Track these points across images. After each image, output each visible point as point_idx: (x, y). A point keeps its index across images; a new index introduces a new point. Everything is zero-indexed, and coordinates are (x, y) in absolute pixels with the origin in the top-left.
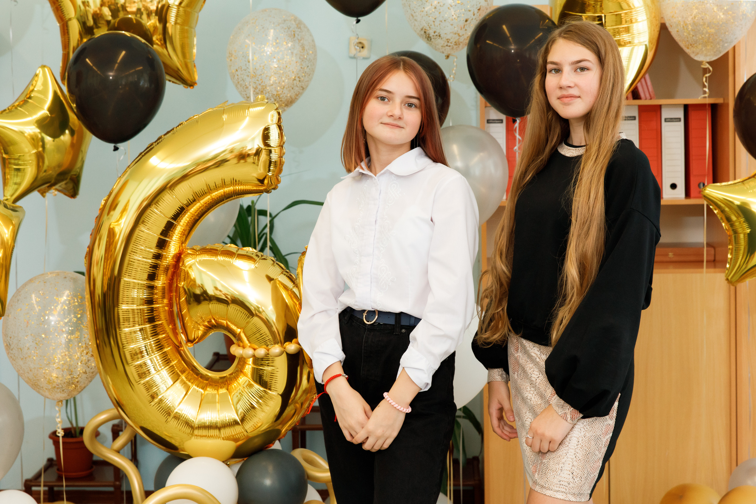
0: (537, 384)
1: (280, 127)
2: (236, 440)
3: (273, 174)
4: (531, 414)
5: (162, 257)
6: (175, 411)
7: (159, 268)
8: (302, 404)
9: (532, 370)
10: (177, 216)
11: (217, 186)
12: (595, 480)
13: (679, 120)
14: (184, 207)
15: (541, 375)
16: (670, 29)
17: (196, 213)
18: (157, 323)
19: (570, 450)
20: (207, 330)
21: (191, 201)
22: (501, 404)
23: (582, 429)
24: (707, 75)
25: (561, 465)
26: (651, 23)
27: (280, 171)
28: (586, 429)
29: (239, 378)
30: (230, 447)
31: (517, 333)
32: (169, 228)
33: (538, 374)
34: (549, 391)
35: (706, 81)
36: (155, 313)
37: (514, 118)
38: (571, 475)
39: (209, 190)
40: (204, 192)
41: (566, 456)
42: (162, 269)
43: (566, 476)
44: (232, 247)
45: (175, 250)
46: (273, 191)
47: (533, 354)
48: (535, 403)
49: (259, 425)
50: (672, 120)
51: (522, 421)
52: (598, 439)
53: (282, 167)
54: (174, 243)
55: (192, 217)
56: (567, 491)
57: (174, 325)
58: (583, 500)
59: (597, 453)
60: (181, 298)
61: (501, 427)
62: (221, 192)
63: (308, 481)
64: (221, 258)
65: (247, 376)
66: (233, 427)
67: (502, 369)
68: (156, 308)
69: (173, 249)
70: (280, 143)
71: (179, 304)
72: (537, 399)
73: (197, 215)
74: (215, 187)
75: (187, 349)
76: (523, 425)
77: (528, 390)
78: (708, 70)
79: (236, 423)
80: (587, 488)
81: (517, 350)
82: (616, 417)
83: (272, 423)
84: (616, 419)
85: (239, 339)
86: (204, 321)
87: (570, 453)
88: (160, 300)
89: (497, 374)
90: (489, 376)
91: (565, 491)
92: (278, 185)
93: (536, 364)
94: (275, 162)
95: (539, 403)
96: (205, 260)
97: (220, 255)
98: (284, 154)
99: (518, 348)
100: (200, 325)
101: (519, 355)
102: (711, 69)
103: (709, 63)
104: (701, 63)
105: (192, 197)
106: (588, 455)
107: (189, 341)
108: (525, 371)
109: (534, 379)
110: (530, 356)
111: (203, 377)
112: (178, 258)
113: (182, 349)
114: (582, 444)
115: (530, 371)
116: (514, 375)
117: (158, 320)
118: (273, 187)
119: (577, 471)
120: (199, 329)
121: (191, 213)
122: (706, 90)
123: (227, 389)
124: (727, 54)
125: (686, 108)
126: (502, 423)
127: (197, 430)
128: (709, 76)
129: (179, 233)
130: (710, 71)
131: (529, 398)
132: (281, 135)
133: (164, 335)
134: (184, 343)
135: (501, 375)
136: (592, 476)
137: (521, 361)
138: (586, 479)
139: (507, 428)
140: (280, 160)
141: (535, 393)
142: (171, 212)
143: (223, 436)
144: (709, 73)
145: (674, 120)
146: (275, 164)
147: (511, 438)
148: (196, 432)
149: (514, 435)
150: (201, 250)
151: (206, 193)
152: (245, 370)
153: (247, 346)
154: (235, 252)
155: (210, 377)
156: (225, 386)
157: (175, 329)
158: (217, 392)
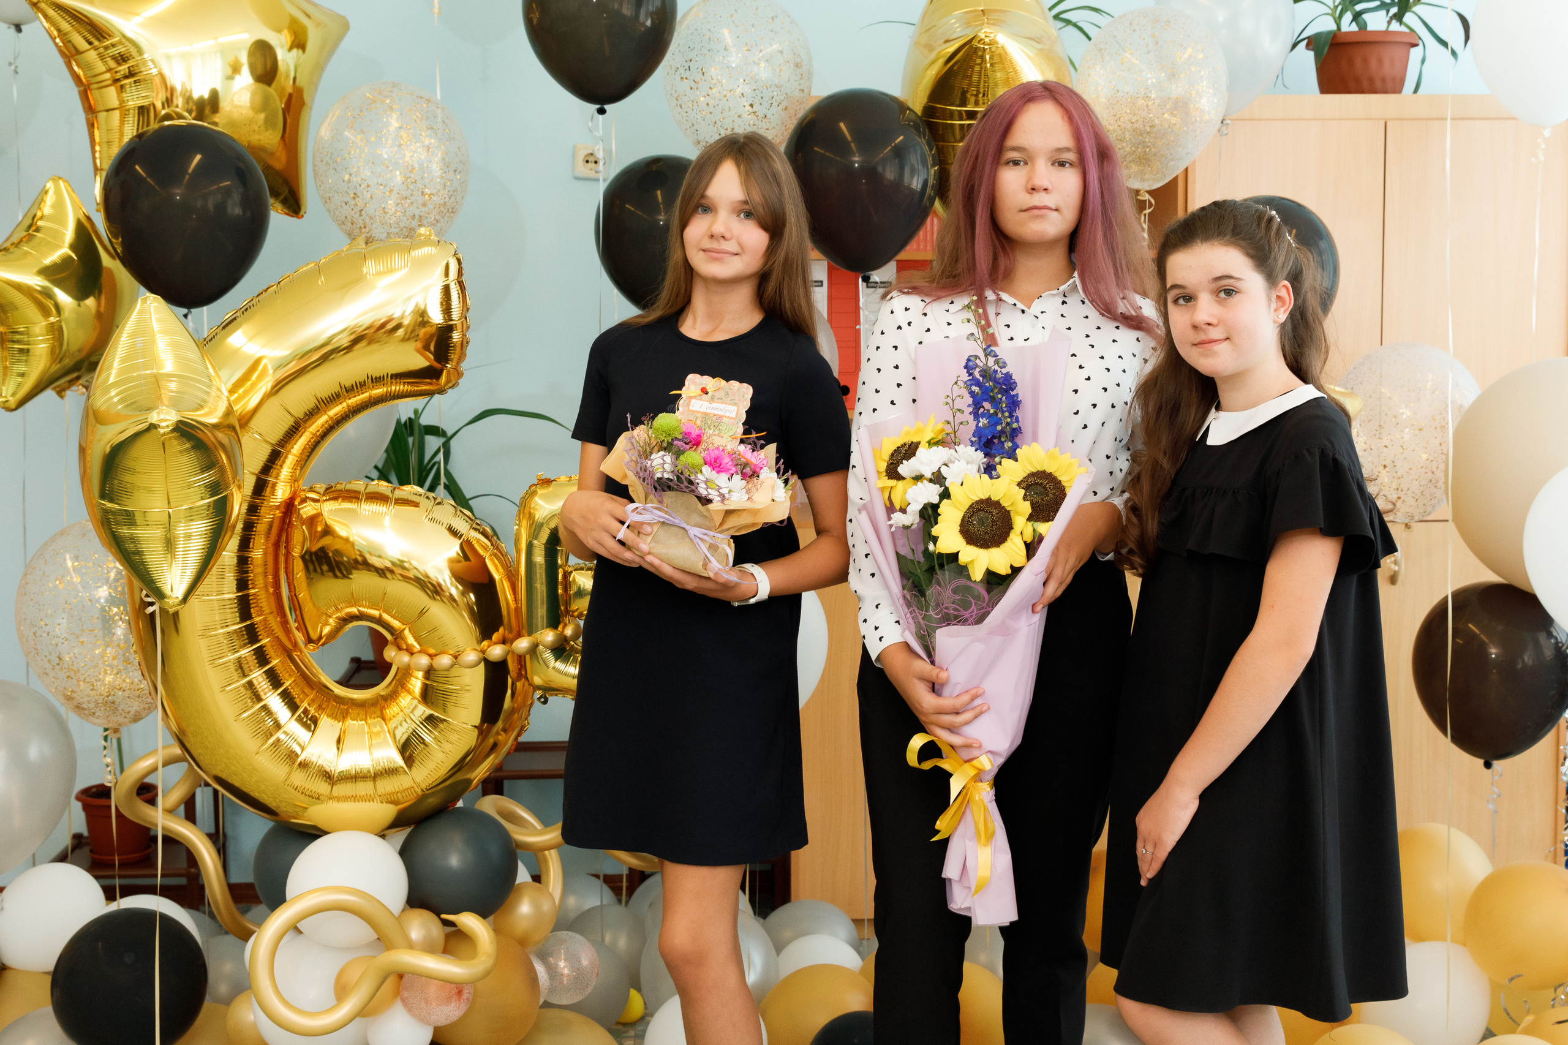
1: (461, 286)
2: (395, 803)
3: (453, 366)
5: (261, 509)
6: (302, 756)
7: (256, 527)
10: (286, 439)
11: (359, 387)
14: (300, 421)
17: (318, 431)
18: (256, 620)
20: (341, 624)
21: (312, 412)
27: (462, 358)
29: (400, 698)
30: (387, 812)
32: (275, 457)
36: (254, 603)
39: (345, 393)
40: (335, 397)
42: (260, 529)
44: (383, 487)
45: (283, 494)
46: (452, 390)
49: (439, 774)
53: (466, 352)
54: (282, 484)
55: (312, 438)
57: (283, 615)
60: (295, 573)
62: (364, 395)
64: (366, 506)
65: (411, 696)
66: (393, 777)
68: (254, 595)
69: (281, 492)
70: (463, 311)
73: (320, 434)
74: (355, 388)
75: (309, 655)
79: (399, 770)
85: (397, 635)
86: (338, 610)
88: (259, 582)
92: (460, 381)
94: (456, 344)
96: (339, 509)
97: (364, 501)
100: (330, 616)
105: (313, 406)
107: (309, 640)
111: (339, 700)
112: (289, 507)
113: (299, 655)
117: (257, 615)
118: (452, 386)
120: (327, 624)
121: (310, 433)
123: (381, 716)
124: (1175, 179)
127: (339, 785)
129: (289, 468)
132: (463, 298)
133: (269, 639)
134: (301, 645)
140: (464, 341)
142: (278, 434)
143: (380, 795)
146: (454, 348)
148: (338, 789)
150: (328, 489)
151: (338, 398)
152: (409, 686)
153: (415, 650)
154: (391, 495)
155: (352, 700)
156: (378, 713)
157: (285, 623)
158: (363, 722)
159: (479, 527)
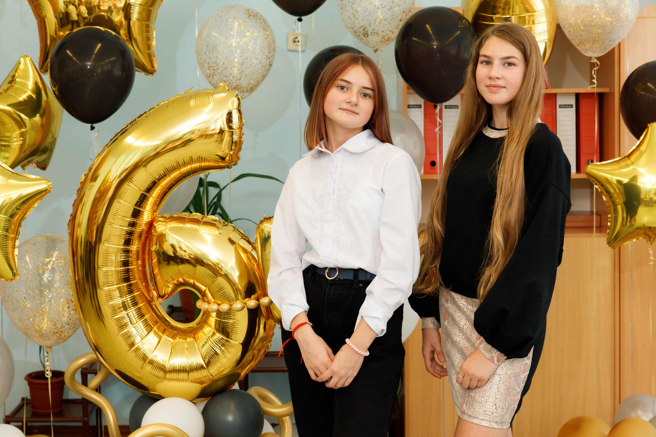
0: (464, 330)
1: (239, 111)
2: (201, 383)
3: (234, 153)
4: (459, 355)
5: (136, 225)
6: (150, 358)
7: (134, 234)
8: (259, 351)
9: (460, 318)
10: (149, 189)
11: (185, 163)
12: (515, 410)
13: (571, 106)
14: (156, 181)
15: (467, 322)
16: (564, 30)
17: (166, 186)
18: (132, 282)
19: (494, 386)
20: (175, 287)
21: (162, 176)
22: (433, 347)
23: (503, 368)
24: (596, 68)
25: (486, 398)
26: (550, 24)
27: (240, 149)
28: (507, 368)
29: (204, 329)
30: (196, 388)
31: (447, 286)
32: (143, 199)
33: (465, 321)
34: (474, 335)
35: (595, 74)
36: (131, 274)
37: (435, 104)
38: (495, 406)
39: (179, 166)
40: (174, 168)
41: (490, 390)
42: (136, 235)
43: (490, 407)
44: (198, 216)
45: (148, 218)
46: (233, 166)
47: (461, 305)
48: (463, 346)
49: (222, 369)
50: (565, 106)
51: (451, 361)
52: (517, 376)
53: (241, 146)
54: (147, 212)
55: (163, 189)
56: (491, 419)
57: (147, 282)
58: (505, 427)
59: (516, 387)
60: (153, 260)
61: (433, 367)
62: (188, 167)
63: (265, 416)
64: (188, 226)
65: (210, 327)
66: (199, 371)
67: (434, 318)
68: (131, 269)
69: (146, 217)
70: (240, 125)
71: (151, 266)
72: (464, 343)
73: (167, 188)
74: (184, 164)
75: (158, 303)
76: (453, 365)
77: (457, 335)
78: (596, 64)
79: (202, 367)
80: (508, 417)
81: (447, 301)
82: (533, 357)
83: (234, 367)
84: (532, 359)
85: (204, 294)
86: (173, 279)
87: (493, 388)
88: (134, 263)
89: (430, 322)
90: (423, 323)
91: (489, 419)
92: (238, 161)
93: (464, 313)
94: (236, 142)
95: (466, 345)
96: (175, 226)
97: (187, 223)
98: (243, 134)
99: (448, 299)
100: (170, 283)
101: (449, 306)
102: (599, 63)
103: (598, 58)
104: (590, 58)
105: (163, 173)
106: (508, 389)
108: (453, 319)
109: (462, 326)
110: (458, 307)
111: (173, 328)
112: (151, 225)
113: (154, 303)
114: (503, 380)
115: (458, 319)
116: (445, 322)
117: (133, 279)
118: (233, 163)
119: (499, 403)
120: (169, 287)
121: (162, 186)
122: (595, 81)
123: (194, 338)
124: (613, 50)
125: (578, 96)
126: (434, 363)
127: (169, 374)
128: (597, 70)
129: (151, 204)
130: (598, 65)
131: (458, 341)
132: (240, 118)
133: (139, 293)
134: (155, 298)
135: (434, 323)
136: (512, 407)
137: (450, 311)
138: (507, 409)
139: (438, 368)
140: (240, 140)
141: (463, 337)
142: (145, 186)
143: (191, 379)
144: (597, 67)
145: (568, 106)
146: (236, 144)
147: (442, 376)
148: (168, 376)
149: (444, 374)
150: (170, 218)
151: (175, 169)
152: (209, 322)
153: (212, 302)
154: (201, 220)
155: (179, 328)
156: (192, 335)
157: (147, 287)
158: (185, 340)
159: (246, 238)
